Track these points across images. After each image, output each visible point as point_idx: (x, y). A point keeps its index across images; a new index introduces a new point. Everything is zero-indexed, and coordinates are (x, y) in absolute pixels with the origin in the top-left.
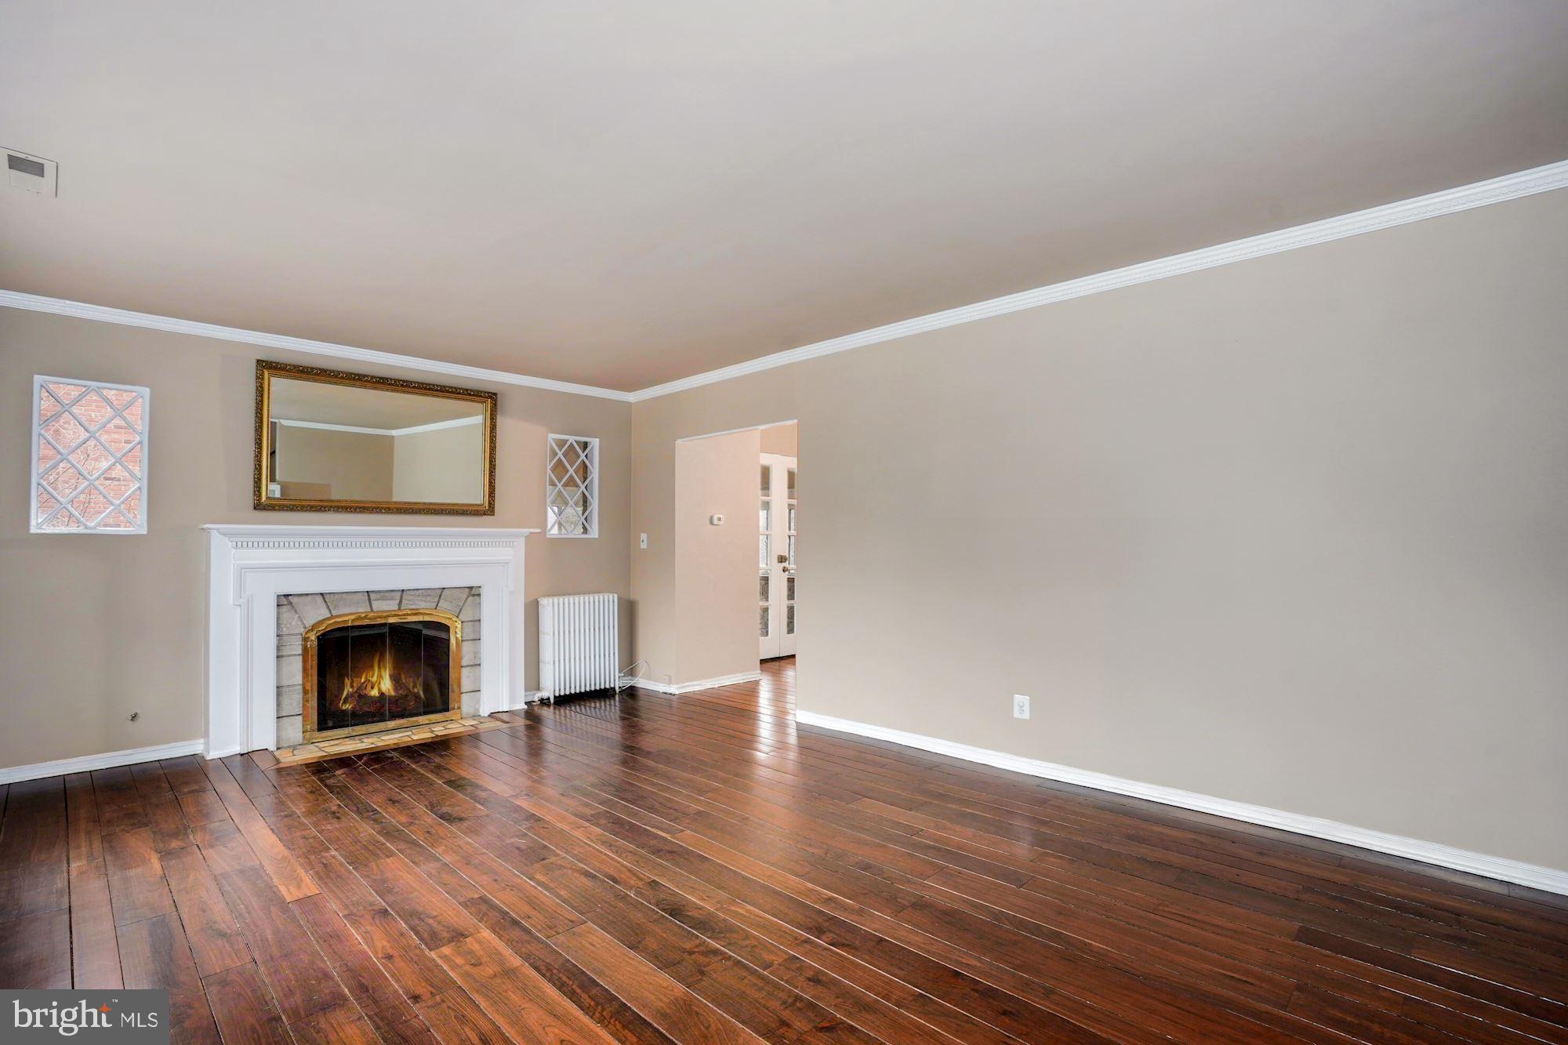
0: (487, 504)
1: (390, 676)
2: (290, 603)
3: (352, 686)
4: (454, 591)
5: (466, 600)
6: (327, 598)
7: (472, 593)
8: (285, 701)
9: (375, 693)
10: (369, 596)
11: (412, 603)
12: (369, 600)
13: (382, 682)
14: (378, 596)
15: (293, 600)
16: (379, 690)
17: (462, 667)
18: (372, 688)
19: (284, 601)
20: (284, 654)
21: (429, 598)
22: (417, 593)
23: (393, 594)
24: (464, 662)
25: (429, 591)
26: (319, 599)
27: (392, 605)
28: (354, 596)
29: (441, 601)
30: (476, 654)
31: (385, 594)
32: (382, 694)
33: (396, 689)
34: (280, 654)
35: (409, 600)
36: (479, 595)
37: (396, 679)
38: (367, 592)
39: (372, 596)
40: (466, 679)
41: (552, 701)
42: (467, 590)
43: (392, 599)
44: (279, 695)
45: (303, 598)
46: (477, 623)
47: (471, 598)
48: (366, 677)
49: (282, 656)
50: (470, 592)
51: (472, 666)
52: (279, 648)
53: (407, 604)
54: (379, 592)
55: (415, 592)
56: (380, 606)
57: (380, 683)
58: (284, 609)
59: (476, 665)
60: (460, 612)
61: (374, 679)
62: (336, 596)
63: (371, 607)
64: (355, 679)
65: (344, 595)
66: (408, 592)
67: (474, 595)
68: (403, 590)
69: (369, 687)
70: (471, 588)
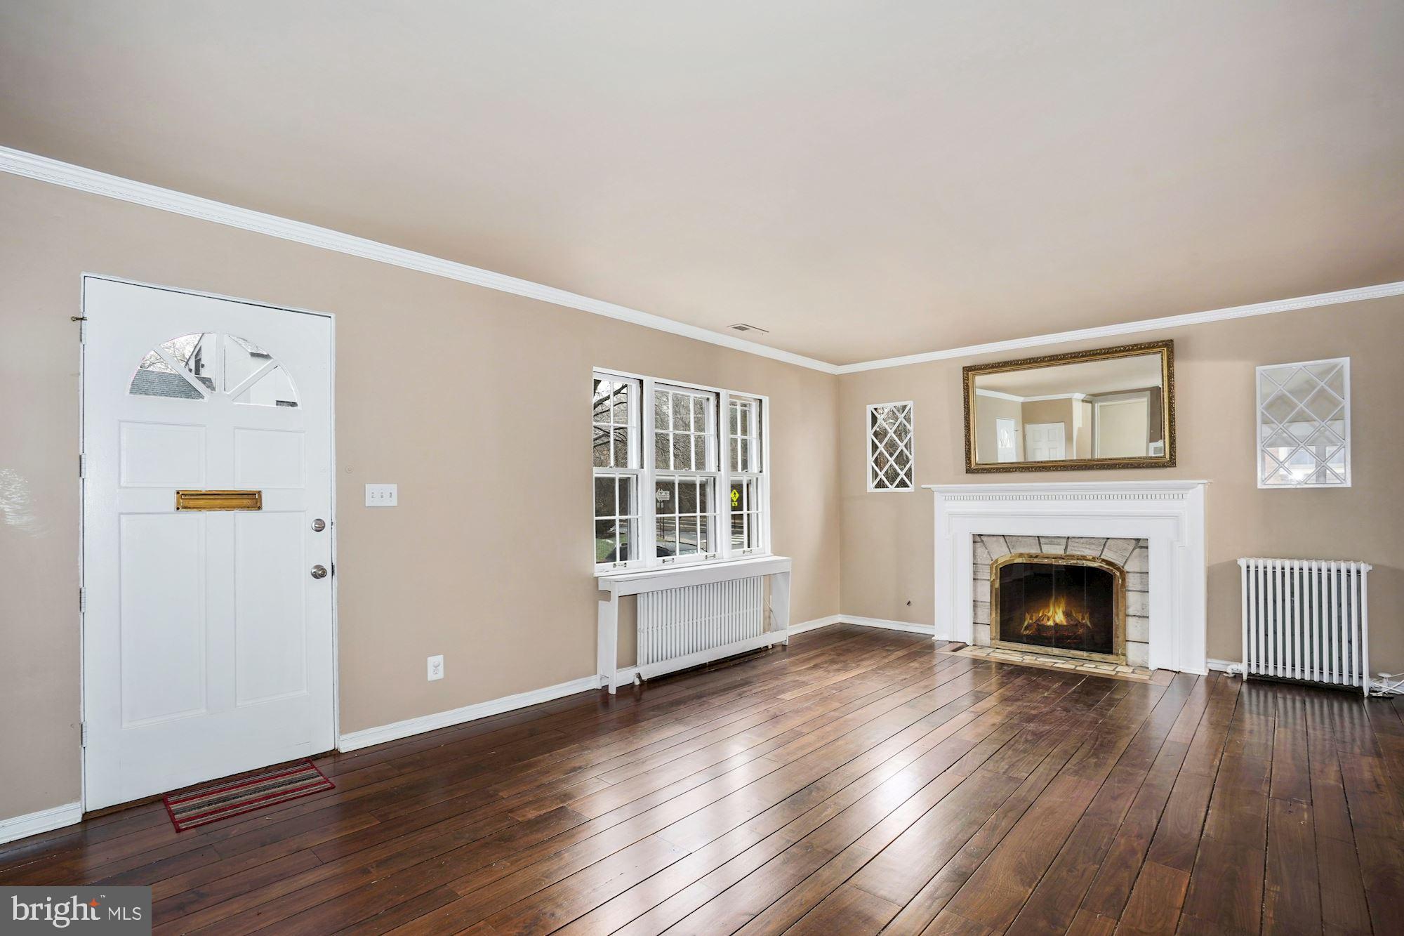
0: (1168, 456)
1: (1063, 613)
2: (982, 541)
3: (1031, 619)
4: (1119, 541)
5: (1133, 550)
6: (1007, 538)
7: (1139, 544)
8: (980, 612)
9: (1051, 623)
10: (1039, 540)
11: (1076, 549)
12: (1040, 543)
13: (1056, 615)
14: (1047, 541)
15: (984, 539)
16: (1054, 621)
17: (1128, 616)
18: (1048, 620)
19: (978, 539)
20: (979, 578)
21: (1093, 547)
22: (1082, 541)
23: (1058, 540)
24: (1131, 611)
25: (1092, 540)
26: (1002, 539)
27: (1059, 550)
28: (1027, 539)
29: (1106, 550)
30: (1145, 606)
31: (1053, 540)
32: (1056, 624)
33: (1067, 621)
34: (976, 577)
35: (1074, 547)
36: (1147, 548)
37: (1067, 614)
38: (1038, 537)
39: (1042, 540)
40: (1133, 629)
41: (1245, 677)
42: (1134, 541)
43: (1059, 544)
44: (975, 606)
45: (992, 538)
46: (1145, 575)
47: (1137, 550)
48: (1043, 613)
49: (977, 579)
50: (1136, 544)
51: (1139, 617)
52: (975, 573)
53: (1072, 550)
54: (1047, 537)
55: (1079, 540)
56: (1050, 550)
57: (1054, 616)
58: (978, 545)
59: (1144, 617)
60: (1126, 562)
61: (1050, 614)
62: (1014, 538)
63: (1041, 549)
64: (1034, 614)
65: (1020, 538)
66: (1073, 540)
67: (1141, 547)
68: (1068, 538)
69: (1046, 619)
70: (1138, 540)
